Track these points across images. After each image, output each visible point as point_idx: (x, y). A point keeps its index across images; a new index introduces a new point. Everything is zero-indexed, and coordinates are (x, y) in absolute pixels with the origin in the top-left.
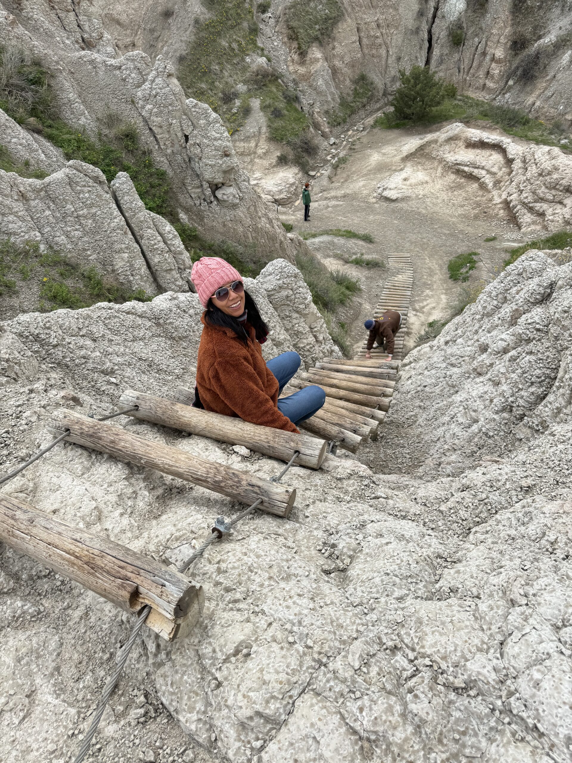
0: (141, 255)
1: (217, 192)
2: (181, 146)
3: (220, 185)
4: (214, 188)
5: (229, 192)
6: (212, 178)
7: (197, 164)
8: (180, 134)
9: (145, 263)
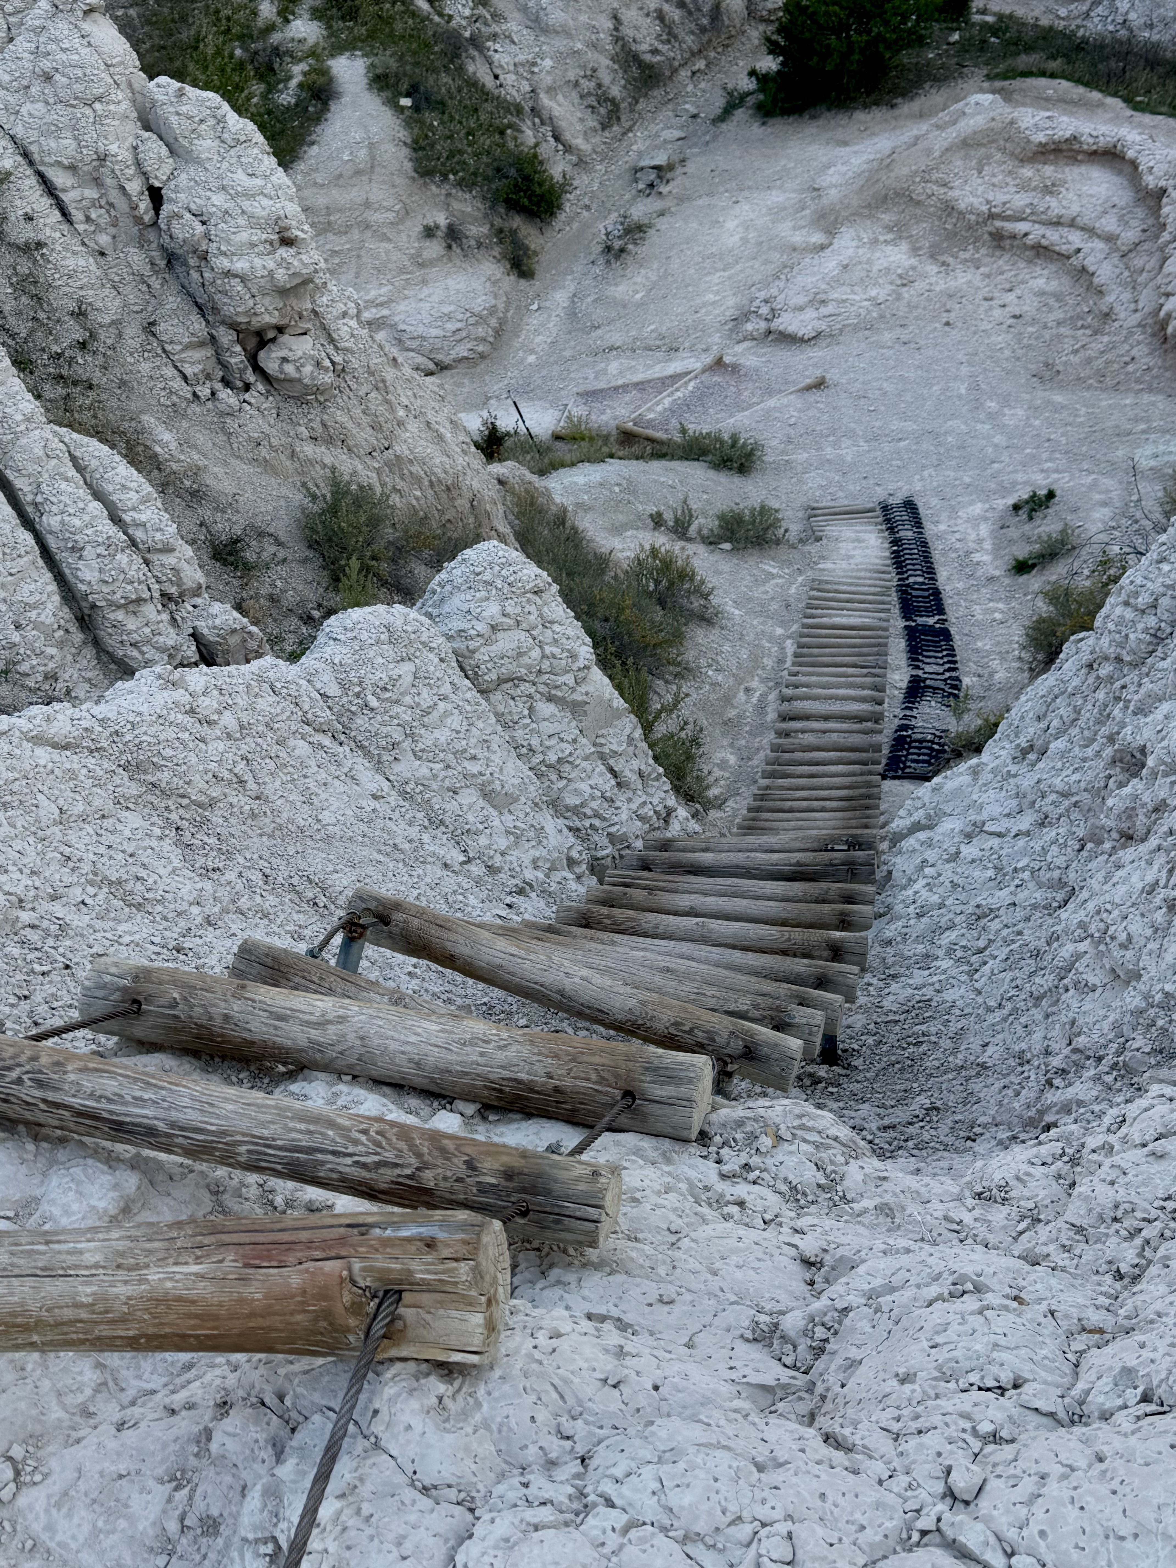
0: (40, 562)
1: (262, 354)
2: (138, 220)
3: (271, 334)
4: (252, 342)
5: (299, 353)
6: (246, 313)
7: (195, 275)
8: (135, 187)
9: (53, 587)
